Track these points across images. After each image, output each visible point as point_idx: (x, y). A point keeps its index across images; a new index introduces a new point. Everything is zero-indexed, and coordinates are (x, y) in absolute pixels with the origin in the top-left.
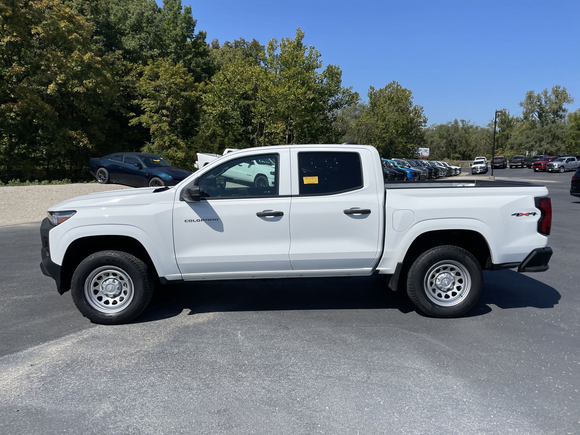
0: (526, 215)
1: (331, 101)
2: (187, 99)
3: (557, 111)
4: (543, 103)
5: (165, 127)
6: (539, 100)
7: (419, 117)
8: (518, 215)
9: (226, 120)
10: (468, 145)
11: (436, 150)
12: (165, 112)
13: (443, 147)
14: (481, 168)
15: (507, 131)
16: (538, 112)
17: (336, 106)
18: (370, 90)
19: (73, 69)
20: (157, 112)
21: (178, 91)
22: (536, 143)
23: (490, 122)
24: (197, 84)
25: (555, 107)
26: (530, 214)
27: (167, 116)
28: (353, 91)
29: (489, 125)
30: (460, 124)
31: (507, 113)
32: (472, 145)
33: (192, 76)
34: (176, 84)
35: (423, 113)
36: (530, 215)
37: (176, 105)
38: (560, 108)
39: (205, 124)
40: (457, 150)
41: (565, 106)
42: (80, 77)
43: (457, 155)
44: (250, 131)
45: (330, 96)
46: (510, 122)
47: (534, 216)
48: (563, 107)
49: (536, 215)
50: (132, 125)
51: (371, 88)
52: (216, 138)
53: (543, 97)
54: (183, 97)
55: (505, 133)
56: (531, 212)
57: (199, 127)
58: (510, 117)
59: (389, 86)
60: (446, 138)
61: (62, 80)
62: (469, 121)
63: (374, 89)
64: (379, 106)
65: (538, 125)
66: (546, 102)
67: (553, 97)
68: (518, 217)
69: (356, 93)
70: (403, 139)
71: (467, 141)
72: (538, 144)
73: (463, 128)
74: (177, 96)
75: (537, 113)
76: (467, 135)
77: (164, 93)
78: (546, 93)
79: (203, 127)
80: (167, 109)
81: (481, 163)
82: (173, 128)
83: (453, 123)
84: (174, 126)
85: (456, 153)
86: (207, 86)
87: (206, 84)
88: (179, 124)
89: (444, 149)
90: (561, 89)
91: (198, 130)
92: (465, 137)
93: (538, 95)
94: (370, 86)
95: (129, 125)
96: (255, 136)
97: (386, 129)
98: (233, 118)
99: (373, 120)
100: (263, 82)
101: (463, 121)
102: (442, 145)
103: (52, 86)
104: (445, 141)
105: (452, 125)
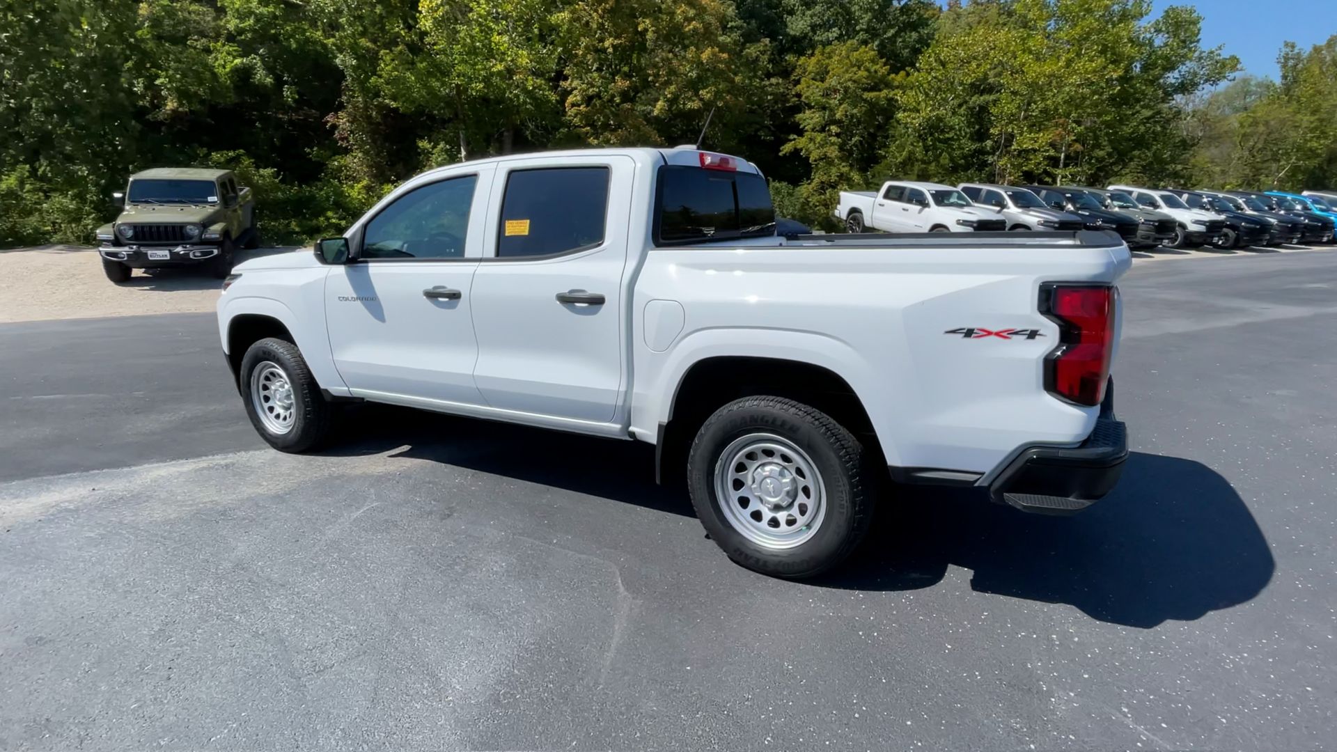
0: (998, 334)
1: (1172, 78)
2: (872, 105)
5: (833, 152)
8: (969, 333)
9: (942, 132)
12: (834, 129)
17: (1185, 87)
18: (1283, 50)
19: (686, 75)
20: (823, 130)
21: (859, 92)
24: (893, 76)
26: (1016, 333)
27: (838, 135)
28: (1225, 54)
33: (885, 64)
34: (855, 81)
36: (1014, 337)
37: (852, 116)
39: (897, 143)
42: (694, 86)
44: (988, 149)
45: (1167, 69)
47: (1030, 341)
49: (1037, 337)
50: (785, 155)
51: (1286, 44)
52: (913, 165)
54: (865, 101)
56: (1019, 329)
57: (886, 150)
61: (672, 93)
63: (1295, 47)
64: (1305, 81)
68: (967, 340)
69: (1233, 58)
74: (856, 100)
77: (835, 98)
79: (893, 148)
80: (838, 123)
82: (846, 153)
84: (847, 150)
86: (909, 78)
87: (908, 74)
88: (856, 146)
91: (884, 154)
94: (1285, 42)
95: (781, 154)
96: (995, 158)
98: (952, 128)
99: (1286, 113)
100: (1015, 58)
103: (660, 104)
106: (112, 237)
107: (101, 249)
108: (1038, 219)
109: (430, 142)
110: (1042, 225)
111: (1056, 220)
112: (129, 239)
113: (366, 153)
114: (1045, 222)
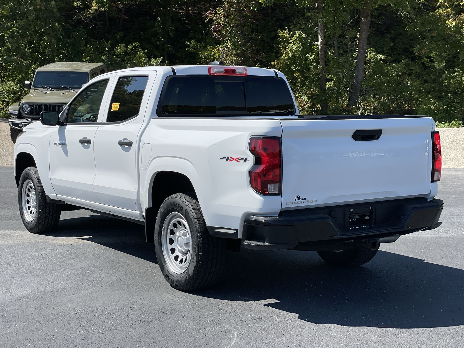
0: (236, 160)
26: (241, 159)
49: (247, 161)
106: (17, 112)
107: (10, 120)
109: (289, 32)
112: (27, 114)
113: (235, 43)
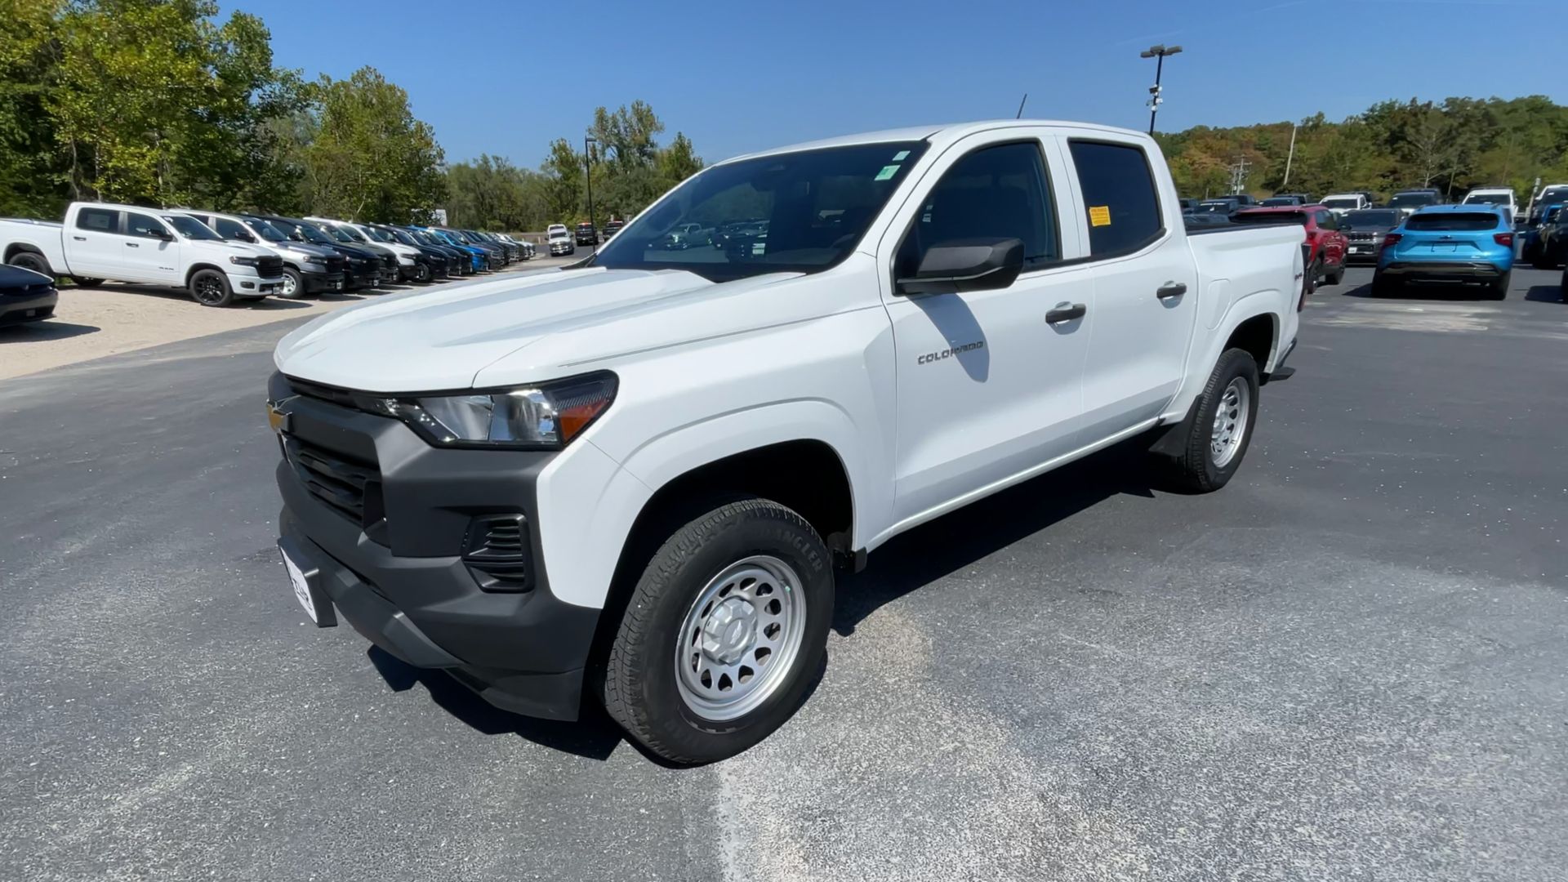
3: (644, 146)
4: (622, 130)
6: (615, 126)
7: (429, 144)
10: (514, 203)
11: (457, 213)
13: (469, 208)
14: (564, 244)
15: (573, 179)
16: (617, 147)
22: (621, 200)
23: (544, 163)
25: (640, 138)
29: (543, 167)
30: (494, 168)
31: (568, 146)
32: (519, 204)
35: (434, 137)
38: (647, 141)
40: (496, 212)
41: (654, 137)
43: (497, 223)
45: (252, 86)
46: (574, 162)
48: (651, 140)
53: (621, 120)
55: (570, 182)
58: (574, 154)
59: (361, 76)
60: (473, 191)
62: (507, 160)
63: (329, 80)
65: (619, 170)
66: (625, 128)
67: (634, 121)
70: (408, 189)
71: (509, 197)
72: (624, 202)
73: (498, 172)
75: (614, 148)
76: (507, 186)
78: (623, 111)
81: (563, 235)
83: (480, 162)
85: (494, 218)
89: (473, 212)
90: (644, 107)
92: (505, 189)
93: (614, 117)
97: (375, 169)
101: (496, 159)
102: (469, 204)
104: (471, 196)
105: (480, 166)
108: (304, 255)
110: (308, 261)
111: (322, 255)
114: (312, 257)
